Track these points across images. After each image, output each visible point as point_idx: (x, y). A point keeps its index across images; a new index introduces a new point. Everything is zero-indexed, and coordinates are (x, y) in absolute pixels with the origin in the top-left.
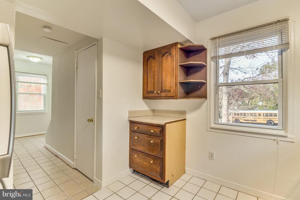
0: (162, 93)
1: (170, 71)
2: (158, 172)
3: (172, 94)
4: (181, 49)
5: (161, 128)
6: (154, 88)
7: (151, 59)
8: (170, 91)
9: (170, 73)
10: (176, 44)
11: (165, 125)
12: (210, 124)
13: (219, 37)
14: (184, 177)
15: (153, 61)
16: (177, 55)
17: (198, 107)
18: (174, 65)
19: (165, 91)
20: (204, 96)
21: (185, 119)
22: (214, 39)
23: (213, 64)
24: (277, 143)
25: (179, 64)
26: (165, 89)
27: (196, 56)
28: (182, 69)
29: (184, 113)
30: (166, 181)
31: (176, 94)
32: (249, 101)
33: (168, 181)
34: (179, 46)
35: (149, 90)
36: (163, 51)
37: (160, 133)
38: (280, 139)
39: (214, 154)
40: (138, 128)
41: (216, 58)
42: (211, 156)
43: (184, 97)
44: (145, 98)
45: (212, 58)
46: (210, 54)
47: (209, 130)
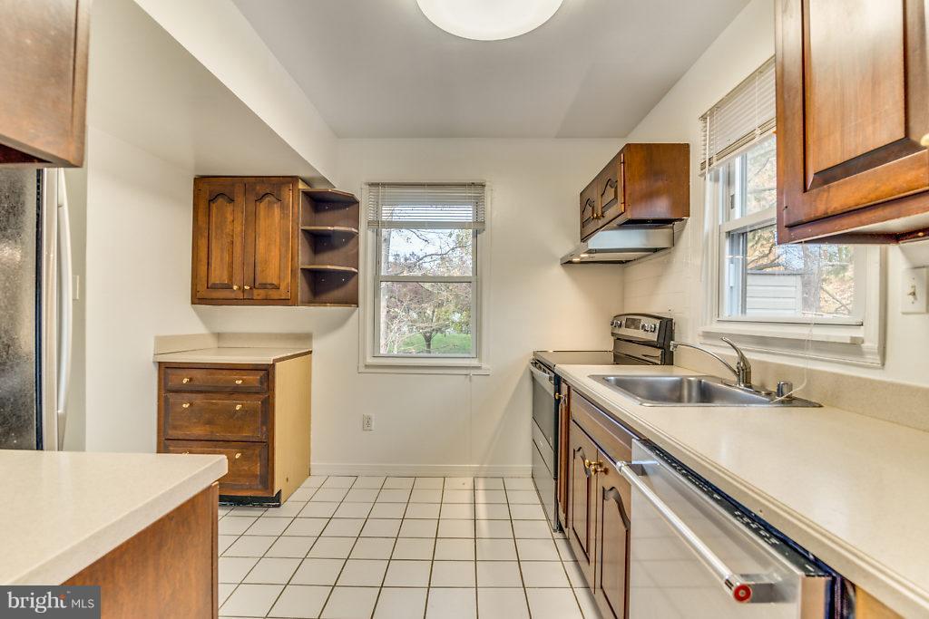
0: (255, 292)
1: (278, 240)
2: (257, 475)
3: (283, 293)
4: (306, 193)
5: (262, 373)
6: (231, 277)
7: (220, 200)
8: (277, 288)
9: (278, 244)
10: (293, 180)
11: (273, 365)
12: (365, 358)
13: (384, 185)
14: (309, 482)
15: (229, 208)
16: (296, 207)
17: (340, 323)
18: (289, 228)
19: (264, 286)
20: (352, 301)
21: (311, 352)
22: (372, 185)
23: (370, 234)
24: (470, 380)
25: (301, 228)
26: (264, 282)
27: (336, 212)
28: (307, 239)
29: (307, 337)
30: (276, 492)
31: (293, 295)
32: (434, 312)
33: (279, 492)
34: (301, 186)
35: (215, 279)
36: (258, 188)
37: (261, 383)
38: (472, 372)
39: (373, 418)
40: (191, 380)
41: (376, 225)
42: (367, 423)
43: (310, 303)
44: (197, 299)
45: (370, 223)
46: (365, 214)
47: (362, 369)
